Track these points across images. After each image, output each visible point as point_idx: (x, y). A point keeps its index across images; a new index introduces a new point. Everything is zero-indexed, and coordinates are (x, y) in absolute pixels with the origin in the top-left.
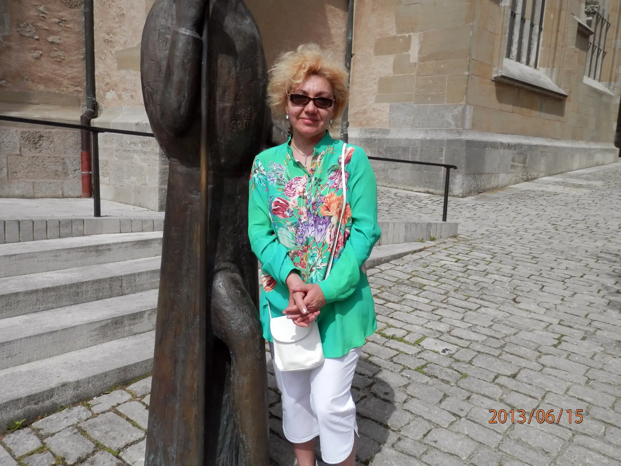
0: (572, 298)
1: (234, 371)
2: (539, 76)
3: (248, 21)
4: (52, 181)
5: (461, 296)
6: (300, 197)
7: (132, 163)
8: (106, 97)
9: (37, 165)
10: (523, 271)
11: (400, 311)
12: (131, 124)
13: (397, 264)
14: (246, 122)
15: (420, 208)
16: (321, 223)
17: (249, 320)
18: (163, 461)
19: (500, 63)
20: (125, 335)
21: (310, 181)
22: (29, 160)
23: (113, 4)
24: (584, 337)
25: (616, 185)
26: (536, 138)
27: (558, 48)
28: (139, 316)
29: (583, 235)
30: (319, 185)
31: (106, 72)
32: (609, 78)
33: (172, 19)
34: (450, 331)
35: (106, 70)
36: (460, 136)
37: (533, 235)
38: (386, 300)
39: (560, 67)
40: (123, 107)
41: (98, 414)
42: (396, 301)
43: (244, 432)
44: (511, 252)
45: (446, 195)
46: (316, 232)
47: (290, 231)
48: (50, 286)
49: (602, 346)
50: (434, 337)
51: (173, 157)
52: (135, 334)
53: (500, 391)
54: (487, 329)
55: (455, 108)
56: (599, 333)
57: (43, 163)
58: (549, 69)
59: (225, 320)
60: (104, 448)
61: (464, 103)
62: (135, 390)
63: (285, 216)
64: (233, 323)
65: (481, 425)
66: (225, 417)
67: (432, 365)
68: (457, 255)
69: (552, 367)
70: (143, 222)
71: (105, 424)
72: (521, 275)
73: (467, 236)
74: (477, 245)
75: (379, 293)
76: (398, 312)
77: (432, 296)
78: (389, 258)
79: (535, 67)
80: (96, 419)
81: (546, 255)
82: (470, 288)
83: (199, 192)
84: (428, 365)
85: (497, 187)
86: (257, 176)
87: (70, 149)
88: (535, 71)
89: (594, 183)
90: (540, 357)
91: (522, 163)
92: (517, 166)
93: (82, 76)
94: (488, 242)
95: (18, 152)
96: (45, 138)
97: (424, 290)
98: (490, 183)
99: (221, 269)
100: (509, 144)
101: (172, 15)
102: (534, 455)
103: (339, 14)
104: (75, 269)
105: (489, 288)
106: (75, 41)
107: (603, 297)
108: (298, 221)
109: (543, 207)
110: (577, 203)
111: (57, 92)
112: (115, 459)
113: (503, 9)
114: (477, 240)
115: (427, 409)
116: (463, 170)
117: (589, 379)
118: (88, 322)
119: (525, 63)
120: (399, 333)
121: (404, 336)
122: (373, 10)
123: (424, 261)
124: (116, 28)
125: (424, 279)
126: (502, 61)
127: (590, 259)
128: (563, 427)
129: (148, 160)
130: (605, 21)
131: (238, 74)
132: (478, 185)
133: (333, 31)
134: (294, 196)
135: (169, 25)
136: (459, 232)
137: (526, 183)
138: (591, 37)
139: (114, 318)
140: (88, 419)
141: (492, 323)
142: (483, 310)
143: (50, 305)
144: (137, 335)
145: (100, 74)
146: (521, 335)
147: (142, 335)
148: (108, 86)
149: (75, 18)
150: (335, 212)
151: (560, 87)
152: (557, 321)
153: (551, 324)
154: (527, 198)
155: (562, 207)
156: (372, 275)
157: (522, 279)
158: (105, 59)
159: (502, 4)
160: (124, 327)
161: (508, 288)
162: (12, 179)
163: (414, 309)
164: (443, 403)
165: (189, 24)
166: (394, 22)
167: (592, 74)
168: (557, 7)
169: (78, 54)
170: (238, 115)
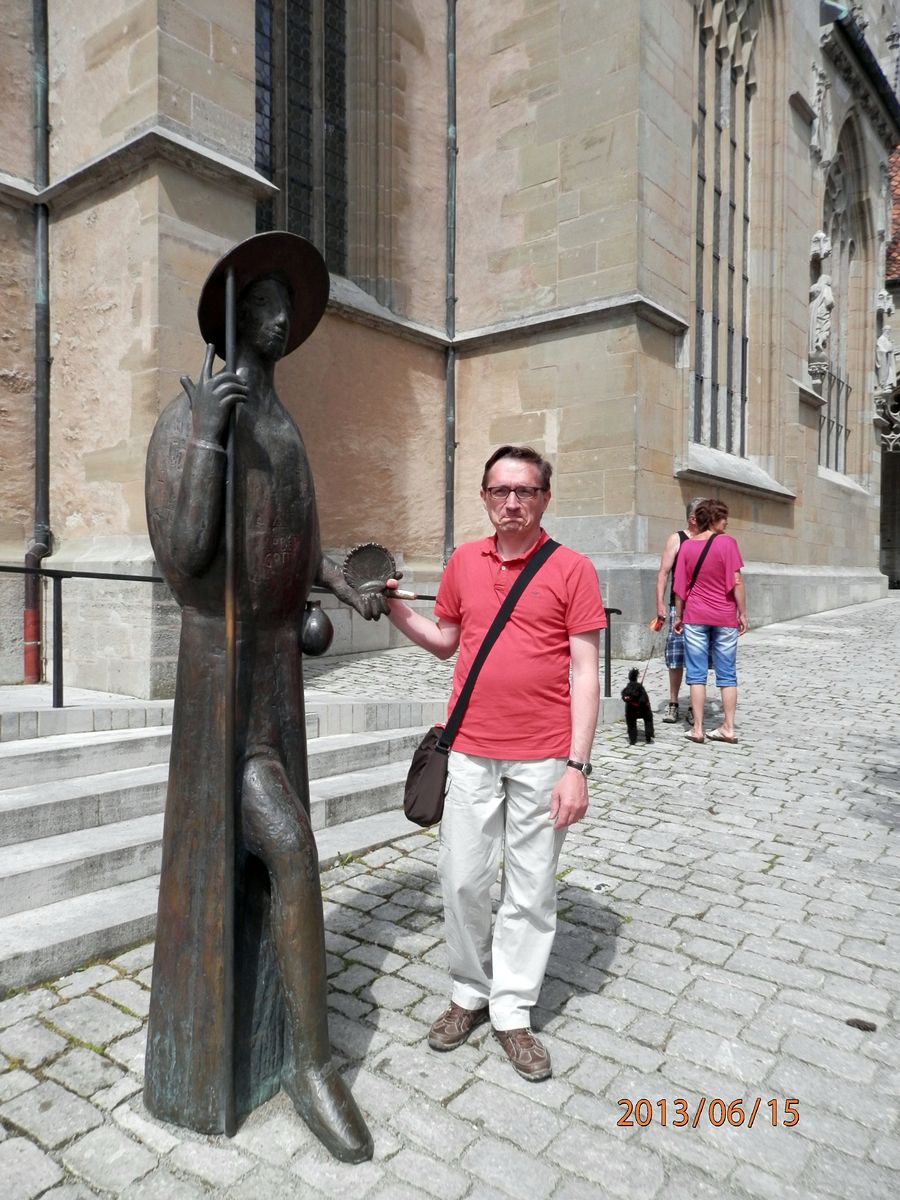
0: (797, 803)
1: (275, 899)
2: (749, 469)
3: (286, 425)
5: (630, 808)
7: (108, 625)
8: (67, 523)
10: (727, 766)
12: (108, 563)
14: (286, 556)
18: (173, 1042)
19: (684, 451)
20: (106, 885)
23: (82, 384)
24: (808, 857)
25: (881, 634)
27: (773, 426)
28: (126, 854)
29: (823, 711)
31: (67, 485)
32: (858, 469)
33: (188, 430)
34: (610, 859)
35: (67, 482)
36: (631, 564)
37: (748, 714)
39: (779, 454)
40: (94, 539)
41: (69, 1000)
43: (291, 988)
49: (833, 868)
50: (584, 868)
51: (188, 605)
53: (677, 938)
54: (666, 853)
55: (621, 521)
56: (831, 850)
58: (764, 458)
59: (262, 826)
60: (81, 1044)
61: (632, 513)
62: (124, 964)
64: (273, 830)
65: (647, 985)
66: (263, 974)
67: (579, 908)
69: (757, 901)
70: (130, 712)
71: (80, 1012)
72: (725, 773)
79: (742, 454)
80: (66, 1006)
81: (763, 742)
82: (645, 796)
83: (224, 649)
84: (573, 908)
87: (7, 607)
88: (742, 460)
89: (848, 631)
90: (741, 888)
93: (30, 494)
99: (254, 755)
101: (188, 425)
102: (720, 1019)
103: (431, 384)
104: (25, 787)
105: (674, 794)
106: (20, 441)
107: (843, 799)
109: (767, 671)
110: (820, 663)
112: (99, 1057)
113: (680, 372)
115: (568, 969)
116: (640, 617)
117: (808, 914)
119: (724, 450)
122: (484, 377)
124: (85, 420)
126: (687, 450)
127: (830, 745)
128: (765, 980)
129: (134, 618)
130: (843, 384)
131: (274, 493)
133: (423, 410)
135: (184, 436)
138: (824, 409)
140: (53, 1007)
141: (674, 844)
142: (662, 826)
145: (58, 488)
146: (716, 859)
148: (70, 507)
149: (21, 407)
151: (782, 484)
152: (772, 837)
153: (763, 841)
155: (796, 669)
157: (725, 778)
158: (66, 465)
159: (679, 365)
160: (103, 873)
161: (702, 792)
164: (593, 959)
165: (210, 436)
166: (517, 394)
167: (832, 464)
168: (766, 367)
169: (24, 460)
170: (275, 546)
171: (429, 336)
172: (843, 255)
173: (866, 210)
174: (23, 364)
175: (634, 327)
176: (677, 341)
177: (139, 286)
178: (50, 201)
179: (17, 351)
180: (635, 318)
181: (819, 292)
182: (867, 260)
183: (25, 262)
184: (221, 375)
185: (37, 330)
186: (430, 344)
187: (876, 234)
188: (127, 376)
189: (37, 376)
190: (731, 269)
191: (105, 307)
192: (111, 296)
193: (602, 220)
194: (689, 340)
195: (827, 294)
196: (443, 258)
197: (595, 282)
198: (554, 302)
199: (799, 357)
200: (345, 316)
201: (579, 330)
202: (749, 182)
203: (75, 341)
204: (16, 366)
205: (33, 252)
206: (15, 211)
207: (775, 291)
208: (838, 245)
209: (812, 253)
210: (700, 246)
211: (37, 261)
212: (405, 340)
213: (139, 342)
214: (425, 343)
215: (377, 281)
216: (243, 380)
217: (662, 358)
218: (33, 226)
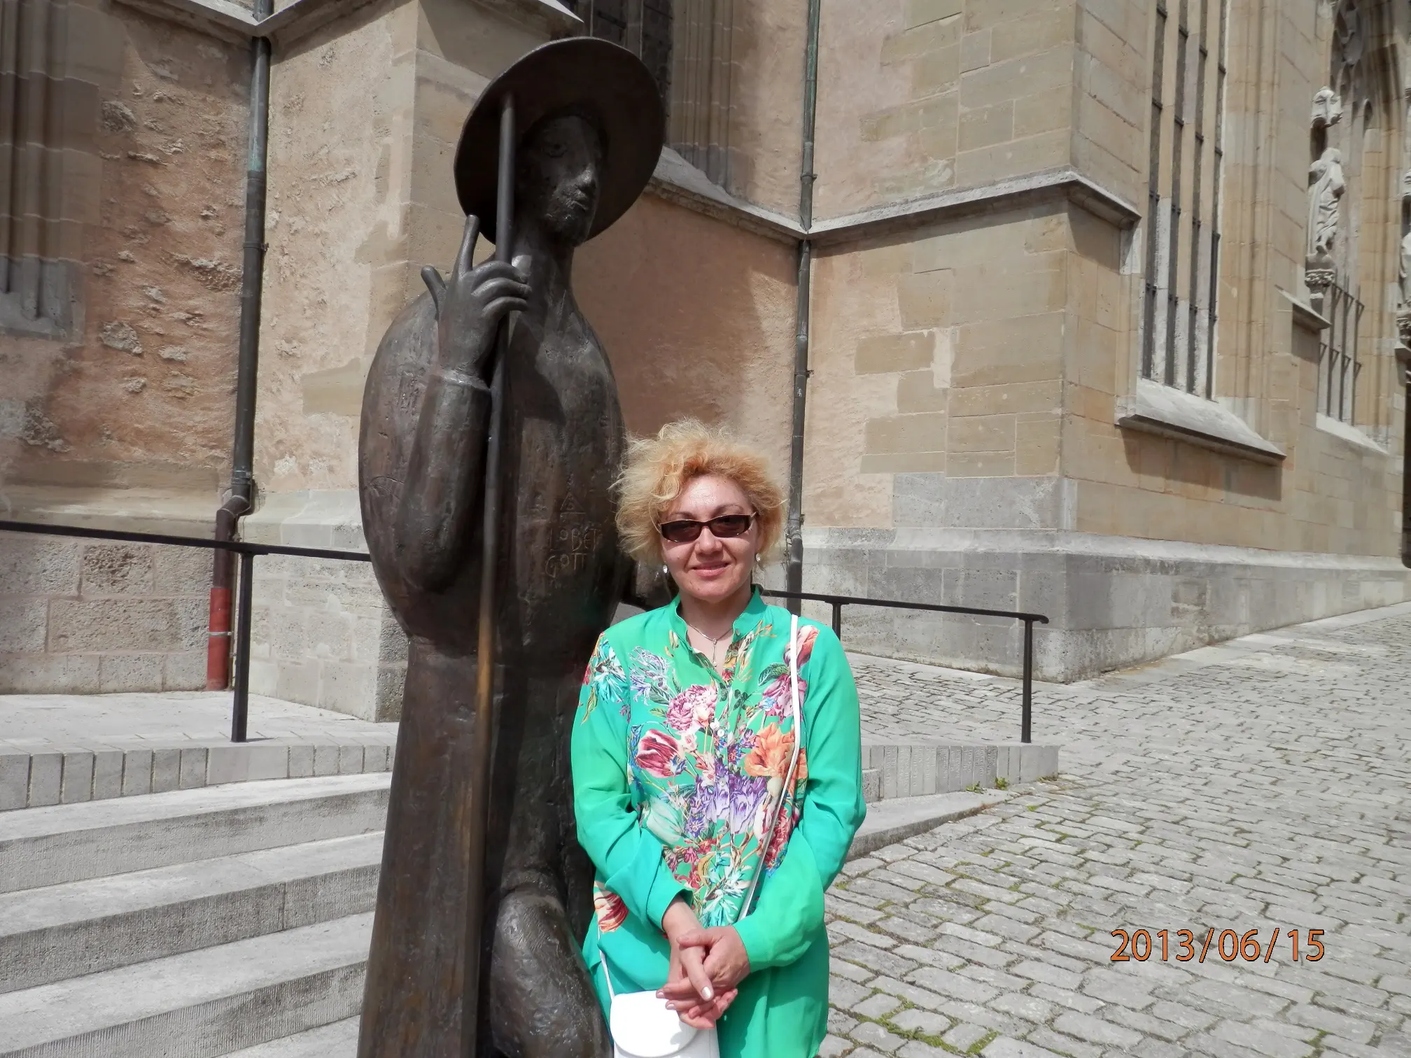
0: (1338, 937)
2: (1217, 415)
3: (588, 348)
4: (142, 653)
5: (1074, 928)
6: (702, 730)
7: (323, 613)
8: (276, 470)
9: (112, 618)
10: (1217, 864)
11: (931, 966)
12: (325, 527)
13: (921, 847)
14: (579, 557)
15: (969, 707)
16: (744, 790)
17: (578, 1012)
19: (1130, 390)
20: (284, 1031)
21: (725, 698)
22: (96, 609)
23: (304, 281)
24: (1374, 1037)
26: (1221, 547)
27: (1254, 356)
28: (318, 983)
29: (1350, 776)
30: (744, 708)
31: (279, 417)
32: (1373, 418)
33: (431, 352)
34: (1053, 1020)
35: (279, 413)
36: (1053, 546)
37: (1234, 776)
38: (898, 937)
39: (1262, 395)
40: (311, 493)
42: (921, 939)
44: (1186, 818)
45: (1027, 678)
46: (733, 808)
47: (675, 805)
48: (119, 911)
50: (1014, 1034)
51: (419, 635)
52: (307, 1030)
54: (1141, 1015)
55: (1039, 485)
57: (126, 615)
58: (1239, 401)
59: (522, 1013)
61: (1056, 474)
63: (666, 772)
68: (1060, 823)
70: (341, 751)
72: (1214, 876)
73: (1081, 776)
74: (1104, 799)
75: (881, 919)
76: (927, 968)
77: (1005, 928)
78: (902, 831)
79: (1208, 395)
81: (1266, 826)
82: (1095, 907)
83: (473, 709)
85: (1142, 658)
86: (605, 680)
87: (189, 583)
88: (1208, 403)
89: (1365, 650)
91: (1196, 605)
92: (1186, 611)
93: (227, 428)
94: (1130, 791)
95: (74, 592)
96: (134, 560)
97: (987, 913)
98: (1127, 650)
99: (517, 887)
100: (1162, 563)
101: (431, 345)
103: (778, 291)
104: (180, 867)
105: (1140, 908)
106: (218, 357)
108: (694, 782)
109: (1252, 707)
110: (1330, 698)
111: (171, 460)
113: (1127, 280)
114: (1104, 787)
116: (1064, 620)
118: (199, 1002)
119: (1185, 389)
120: (932, 1025)
121: (943, 1033)
122: (851, 282)
123: (982, 838)
124: (306, 330)
125: (984, 883)
126: (1135, 386)
127: (1371, 836)
129: (358, 605)
130: (1353, 299)
131: (564, 456)
132: (1099, 654)
133: (765, 324)
134: (688, 727)
135: (423, 363)
136: (1061, 767)
137: (1209, 648)
138: (1325, 335)
139: (261, 990)
141: (1151, 999)
143: (115, 958)
144: (311, 1031)
145: (266, 421)
146: (1224, 1031)
147: (324, 1029)
148: (282, 448)
149: (221, 309)
150: (777, 768)
151: (1265, 438)
152: (1307, 995)
153: (1294, 1003)
154: (1214, 684)
155: (1295, 707)
156: (864, 875)
157: (1216, 885)
158: (278, 390)
159: (1126, 270)
160: (282, 1012)
161: (1185, 907)
162: (55, 651)
163: (964, 961)
165: (466, 363)
166: (896, 306)
167: (1335, 410)
168: (1245, 274)
169: (222, 382)
170: (562, 543)
171: (777, 225)
172: (1356, 121)
173: (1390, 60)
174: (227, 253)
175: (1064, 216)
176: (1124, 235)
177: (387, 148)
178: (273, 34)
179: (220, 234)
180: (1065, 204)
181: (1323, 172)
182: (1389, 129)
183: (236, 116)
184: (487, 266)
185: (249, 204)
186: (779, 237)
187: (1403, 93)
188: (365, 270)
189: (245, 269)
190: (1199, 139)
191: (340, 177)
192: (348, 161)
193: (1022, 70)
194: (1139, 235)
195: (1335, 175)
196: (799, 122)
197: (1009, 155)
198: (951, 181)
199: (1293, 262)
200: (664, 196)
201: (986, 219)
202: (1227, 19)
203: (298, 223)
204: (218, 254)
205: (247, 101)
206: (226, 46)
207: (1262, 170)
208: (1349, 107)
209: (1313, 118)
210: (1157, 106)
211: (252, 114)
212: (744, 230)
213: (382, 227)
214: (770, 234)
215: (708, 153)
216: (522, 275)
217: (1101, 261)
218: (249, 67)
